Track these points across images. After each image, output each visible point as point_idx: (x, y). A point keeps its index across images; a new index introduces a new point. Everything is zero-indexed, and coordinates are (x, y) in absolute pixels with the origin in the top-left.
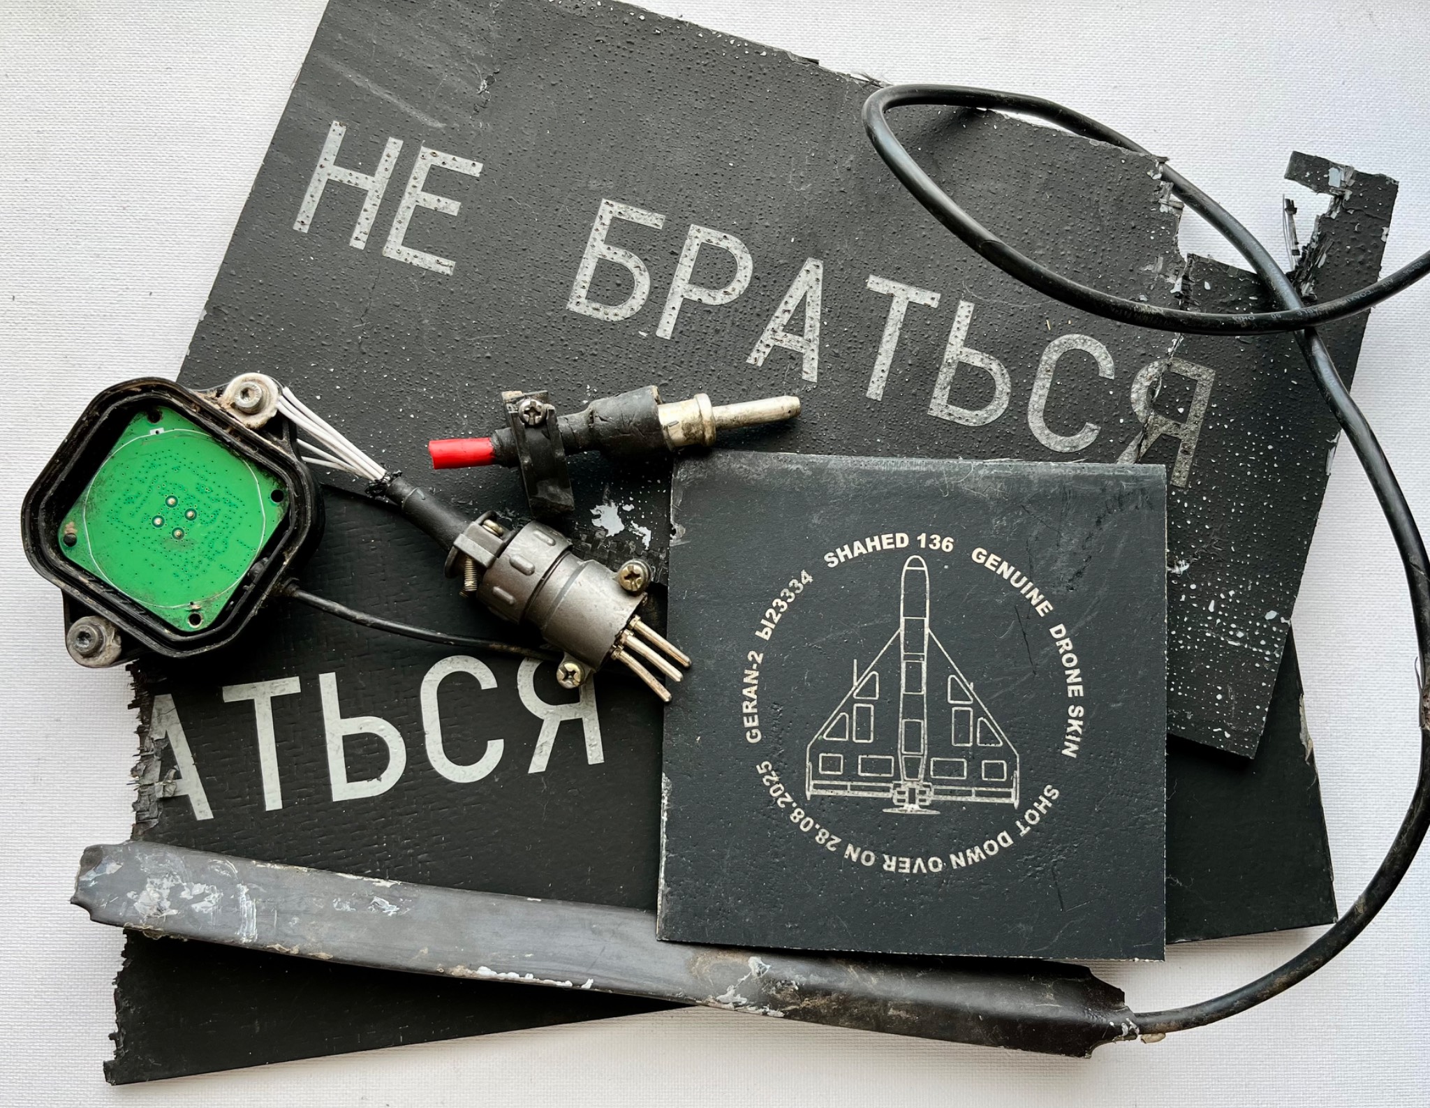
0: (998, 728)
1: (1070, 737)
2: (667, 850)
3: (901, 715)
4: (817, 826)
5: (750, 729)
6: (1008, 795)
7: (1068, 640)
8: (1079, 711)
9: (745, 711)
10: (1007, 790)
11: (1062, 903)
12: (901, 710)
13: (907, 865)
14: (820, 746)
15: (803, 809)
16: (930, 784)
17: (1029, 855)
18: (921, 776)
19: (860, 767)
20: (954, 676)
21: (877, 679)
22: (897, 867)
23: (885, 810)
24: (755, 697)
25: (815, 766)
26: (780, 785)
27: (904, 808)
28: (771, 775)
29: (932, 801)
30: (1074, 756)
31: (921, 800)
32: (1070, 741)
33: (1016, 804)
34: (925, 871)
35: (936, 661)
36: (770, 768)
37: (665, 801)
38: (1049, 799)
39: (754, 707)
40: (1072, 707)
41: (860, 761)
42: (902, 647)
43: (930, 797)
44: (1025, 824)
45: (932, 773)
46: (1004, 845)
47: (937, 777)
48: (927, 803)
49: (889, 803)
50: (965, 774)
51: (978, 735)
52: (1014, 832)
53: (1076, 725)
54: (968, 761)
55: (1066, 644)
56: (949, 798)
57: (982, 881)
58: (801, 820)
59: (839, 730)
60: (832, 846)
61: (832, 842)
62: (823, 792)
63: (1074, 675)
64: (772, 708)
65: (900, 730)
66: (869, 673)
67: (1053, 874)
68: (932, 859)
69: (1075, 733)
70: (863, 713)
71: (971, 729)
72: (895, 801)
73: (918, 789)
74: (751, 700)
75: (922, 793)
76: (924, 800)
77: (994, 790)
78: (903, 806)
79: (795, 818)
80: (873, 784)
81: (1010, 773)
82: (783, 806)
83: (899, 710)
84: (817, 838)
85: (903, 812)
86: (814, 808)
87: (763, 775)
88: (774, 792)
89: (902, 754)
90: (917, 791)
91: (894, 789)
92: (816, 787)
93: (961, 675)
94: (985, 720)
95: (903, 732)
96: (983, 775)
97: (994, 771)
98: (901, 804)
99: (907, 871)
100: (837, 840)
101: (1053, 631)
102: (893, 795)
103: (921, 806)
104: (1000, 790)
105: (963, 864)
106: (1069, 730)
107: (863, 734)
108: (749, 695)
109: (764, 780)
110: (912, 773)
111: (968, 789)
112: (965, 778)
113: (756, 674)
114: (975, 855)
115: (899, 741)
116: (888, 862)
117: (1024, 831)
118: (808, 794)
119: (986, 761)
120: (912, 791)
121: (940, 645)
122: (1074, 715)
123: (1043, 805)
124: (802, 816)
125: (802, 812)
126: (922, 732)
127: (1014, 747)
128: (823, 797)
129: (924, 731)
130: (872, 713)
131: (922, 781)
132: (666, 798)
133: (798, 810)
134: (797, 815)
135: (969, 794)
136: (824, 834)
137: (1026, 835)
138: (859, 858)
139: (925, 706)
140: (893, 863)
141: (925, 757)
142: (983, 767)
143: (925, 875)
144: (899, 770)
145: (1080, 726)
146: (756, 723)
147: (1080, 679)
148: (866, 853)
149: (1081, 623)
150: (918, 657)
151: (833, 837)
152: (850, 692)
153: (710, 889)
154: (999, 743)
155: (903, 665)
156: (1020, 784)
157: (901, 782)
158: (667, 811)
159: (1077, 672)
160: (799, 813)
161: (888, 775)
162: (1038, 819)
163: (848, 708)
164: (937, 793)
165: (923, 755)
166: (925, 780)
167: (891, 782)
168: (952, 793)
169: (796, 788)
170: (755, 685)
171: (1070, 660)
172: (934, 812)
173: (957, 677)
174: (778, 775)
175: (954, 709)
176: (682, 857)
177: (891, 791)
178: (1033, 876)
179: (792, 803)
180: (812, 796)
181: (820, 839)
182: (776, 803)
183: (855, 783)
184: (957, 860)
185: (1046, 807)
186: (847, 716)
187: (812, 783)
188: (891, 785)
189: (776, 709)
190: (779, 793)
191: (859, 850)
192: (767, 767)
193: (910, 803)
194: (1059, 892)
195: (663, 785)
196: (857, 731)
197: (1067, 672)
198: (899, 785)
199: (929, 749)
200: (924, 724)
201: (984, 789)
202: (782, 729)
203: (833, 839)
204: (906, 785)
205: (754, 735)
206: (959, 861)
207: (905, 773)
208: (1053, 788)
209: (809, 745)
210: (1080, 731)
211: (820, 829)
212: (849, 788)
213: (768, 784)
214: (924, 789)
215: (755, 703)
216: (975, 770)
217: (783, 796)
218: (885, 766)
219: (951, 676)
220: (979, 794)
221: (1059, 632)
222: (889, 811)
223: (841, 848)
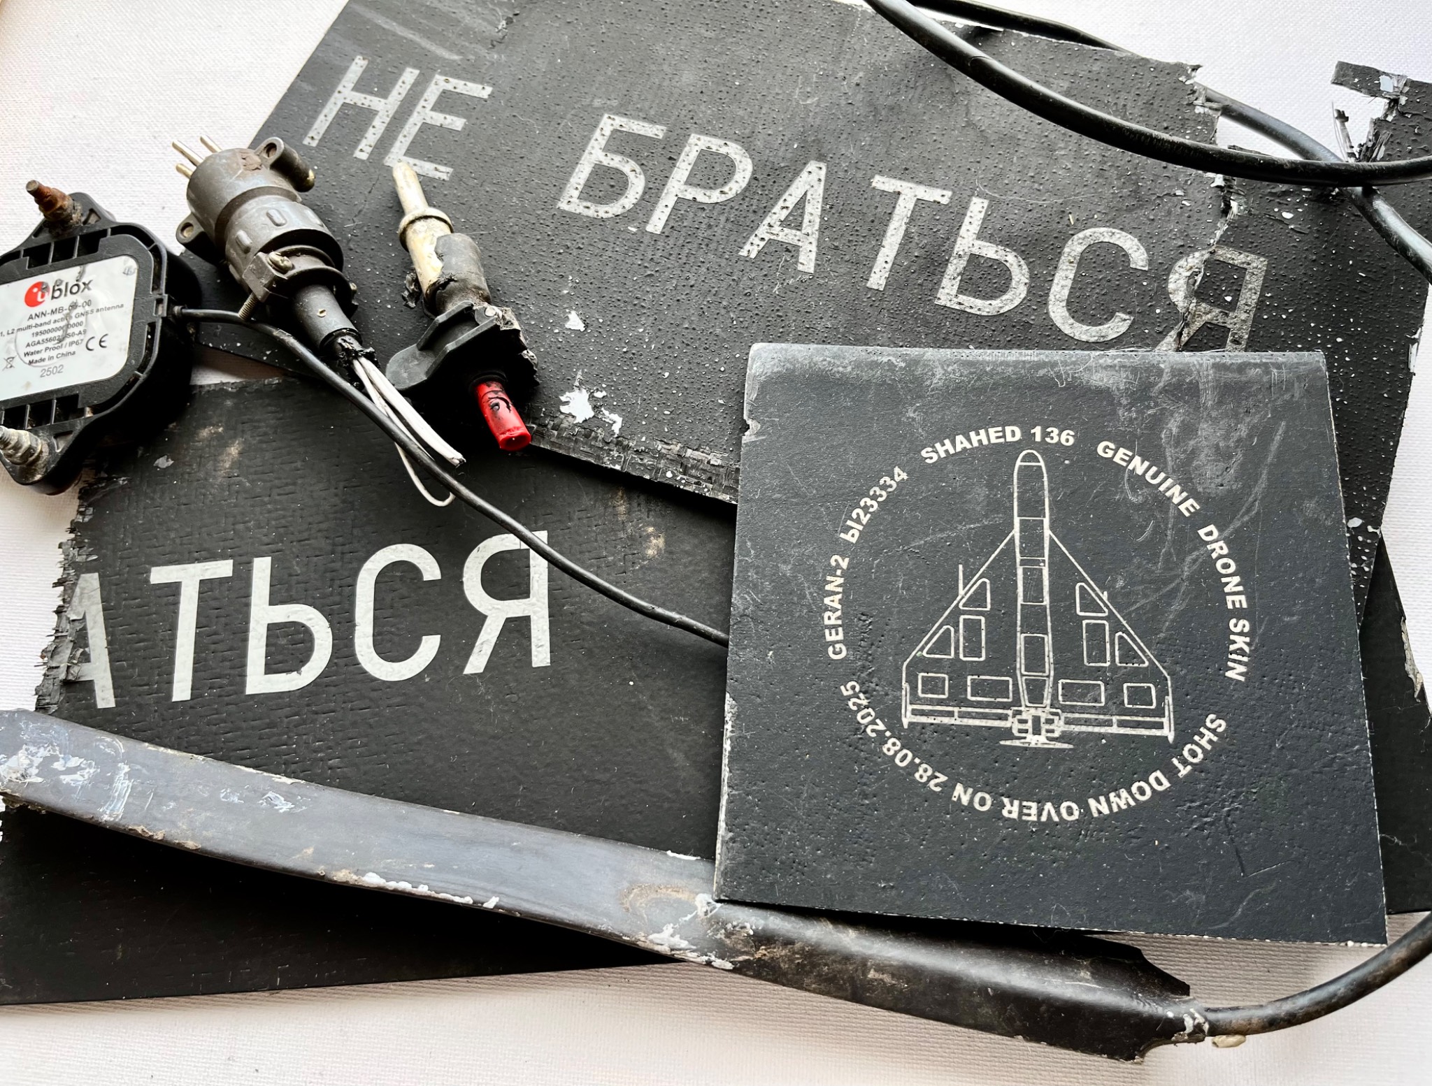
0: (1142, 644)
1: (1234, 656)
2: (729, 787)
3: (1019, 629)
4: (917, 761)
5: (833, 643)
6: (1160, 726)
7: (1221, 543)
8: (1244, 625)
9: (827, 622)
10: (1157, 719)
11: (1241, 864)
12: (1019, 623)
13: (1034, 811)
14: (919, 664)
15: (899, 739)
16: (1059, 711)
17: (1192, 801)
18: (1047, 701)
19: (969, 689)
20: (1083, 584)
21: (988, 587)
22: (1021, 814)
23: (1002, 743)
24: (839, 607)
25: (914, 688)
26: (870, 710)
27: (1027, 740)
28: (859, 698)
29: (1063, 732)
30: (1242, 679)
31: (1048, 731)
32: (1234, 661)
33: (1171, 738)
34: (1056, 819)
35: (1060, 568)
36: (857, 689)
37: (728, 727)
38: (1214, 731)
39: (838, 618)
40: (1233, 621)
41: (969, 683)
42: (1017, 550)
43: (1059, 727)
44: (1185, 762)
45: (1060, 698)
46: (1159, 788)
47: (1068, 703)
48: (1056, 735)
49: (1008, 733)
50: (1103, 699)
51: (1117, 653)
52: (1171, 772)
53: (1241, 642)
54: (1106, 684)
55: (1219, 548)
56: (1084, 728)
57: (1132, 833)
58: (896, 753)
59: (942, 646)
60: (936, 785)
61: (937, 781)
62: (923, 719)
63: (1232, 584)
64: (860, 620)
65: (1018, 647)
66: (977, 582)
67: (1227, 826)
68: (1065, 804)
69: (1241, 652)
70: (972, 627)
71: (1108, 646)
72: (1015, 732)
73: (1043, 717)
74: (834, 610)
75: (1050, 722)
76: (1052, 731)
77: (1140, 719)
78: (1025, 738)
79: (889, 750)
80: (987, 710)
81: (1161, 699)
82: (874, 735)
83: (1016, 623)
84: (917, 776)
85: (1027, 745)
86: (912, 738)
87: (849, 698)
88: (863, 718)
89: (1022, 675)
90: (1043, 720)
91: (1014, 716)
92: (915, 712)
93: (1092, 583)
94: (1124, 635)
95: (1023, 649)
96: (1126, 701)
97: (1139, 696)
98: (1023, 735)
99: (1034, 818)
100: (943, 778)
101: (1202, 532)
102: (1012, 724)
103: (1048, 738)
104: (1148, 719)
105: (1106, 811)
106: (1232, 647)
107: (973, 650)
108: (831, 604)
109: (850, 703)
110: (1036, 696)
111: (1107, 717)
112: (1103, 704)
113: (841, 581)
114: (1121, 800)
115: (1018, 660)
116: (1008, 807)
117: (1184, 771)
118: (905, 722)
119: (1129, 684)
120: (1036, 720)
121: (1064, 549)
122: (1238, 630)
123: (1206, 739)
124: (897, 748)
125: (898, 743)
126: (1046, 649)
127: (1164, 667)
128: (924, 726)
129: (1048, 647)
130: (983, 626)
131: (1048, 708)
132: (730, 723)
133: (893, 740)
134: (891, 747)
135: (1109, 723)
136: (925, 771)
137: (1186, 776)
138: (971, 801)
139: (1049, 618)
140: (1016, 808)
141: (1051, 679)
142: (1125, 691)
143: (1057, 824)
144: (1019, 693)
145: (1245, 643)
146: (841, 637)
147: (1240, 588)
148: (979, 795)
149: (1237, 524)
150: (1037, 563)
151: (937, 774)
152: (955, 602)
153: (782, 836)
154: (1144, 663)
155: (1020, 571)
156: (1174, 712)
157: (1022, 708)
158: (731, 738)
159: (1237, 579)
160: (894, 744)
161: (1005, 700)
162: (1201, 756)
163: (953, 619)
164: (1068, 722)
165: (1048, 676)
166: (1052, 706)
167: (1009, 709)
168: (1087, 722)
169: (891, 714)
170: (838, 593)
171: (1226, 566)
172: (1066, 746)
173: (1087, 584)
174: (867, 698)
175: (1084, 622)
176: (748, 795)
177: (1010, 719)
178: (1201, 828)
179: (885, 731)
180: (911, 724)
181: (921, 777)
182: (864, 731)
183: (963, 709)
184: (1098, 807)
185: (1210, 742)
186: (952, 629)
187: (910, 708)
188: (1010, 712)
189: (864, 621)
190: (869, 719)
191: (970, 790)
192: (853, 688)
193: (1034, 734)
194: (1237, 852)
195: (727, 707)
196: (965, 647)
197: (1224, 580)
198: (1020, 713)
199: (1055, 669)
200: (1048, 639)
201: (1128, 718)
202: (872, 644)
203: (936, 777)
204: (1028, 713)
205: (838, 650)
206: (1100, 808)
207: (1026, 697)
208: (1218, 718)
209: (905, 664)
210: (1247, 649)
211: (920, 764)
212: (956, 714)
213: (855, 708)
214: (1051, 717)
215: (839, 613)
216: (1114, 695)
217: (873, 722)
218: (1001, 689)
219: (1079, 584)
220: (1122, 724)
221: (1210, 533)
222: (1008, 743)
223: (948, 787)
